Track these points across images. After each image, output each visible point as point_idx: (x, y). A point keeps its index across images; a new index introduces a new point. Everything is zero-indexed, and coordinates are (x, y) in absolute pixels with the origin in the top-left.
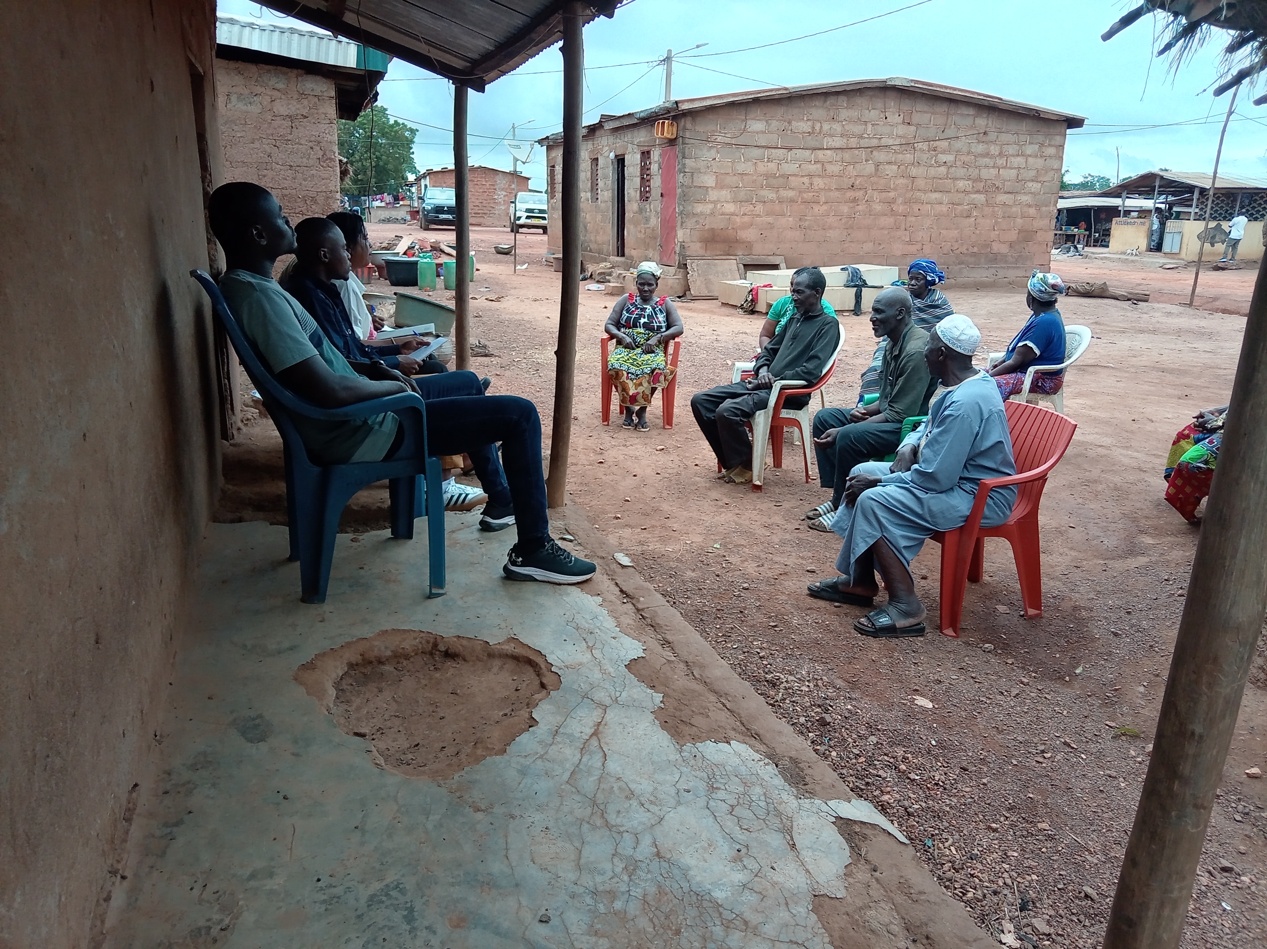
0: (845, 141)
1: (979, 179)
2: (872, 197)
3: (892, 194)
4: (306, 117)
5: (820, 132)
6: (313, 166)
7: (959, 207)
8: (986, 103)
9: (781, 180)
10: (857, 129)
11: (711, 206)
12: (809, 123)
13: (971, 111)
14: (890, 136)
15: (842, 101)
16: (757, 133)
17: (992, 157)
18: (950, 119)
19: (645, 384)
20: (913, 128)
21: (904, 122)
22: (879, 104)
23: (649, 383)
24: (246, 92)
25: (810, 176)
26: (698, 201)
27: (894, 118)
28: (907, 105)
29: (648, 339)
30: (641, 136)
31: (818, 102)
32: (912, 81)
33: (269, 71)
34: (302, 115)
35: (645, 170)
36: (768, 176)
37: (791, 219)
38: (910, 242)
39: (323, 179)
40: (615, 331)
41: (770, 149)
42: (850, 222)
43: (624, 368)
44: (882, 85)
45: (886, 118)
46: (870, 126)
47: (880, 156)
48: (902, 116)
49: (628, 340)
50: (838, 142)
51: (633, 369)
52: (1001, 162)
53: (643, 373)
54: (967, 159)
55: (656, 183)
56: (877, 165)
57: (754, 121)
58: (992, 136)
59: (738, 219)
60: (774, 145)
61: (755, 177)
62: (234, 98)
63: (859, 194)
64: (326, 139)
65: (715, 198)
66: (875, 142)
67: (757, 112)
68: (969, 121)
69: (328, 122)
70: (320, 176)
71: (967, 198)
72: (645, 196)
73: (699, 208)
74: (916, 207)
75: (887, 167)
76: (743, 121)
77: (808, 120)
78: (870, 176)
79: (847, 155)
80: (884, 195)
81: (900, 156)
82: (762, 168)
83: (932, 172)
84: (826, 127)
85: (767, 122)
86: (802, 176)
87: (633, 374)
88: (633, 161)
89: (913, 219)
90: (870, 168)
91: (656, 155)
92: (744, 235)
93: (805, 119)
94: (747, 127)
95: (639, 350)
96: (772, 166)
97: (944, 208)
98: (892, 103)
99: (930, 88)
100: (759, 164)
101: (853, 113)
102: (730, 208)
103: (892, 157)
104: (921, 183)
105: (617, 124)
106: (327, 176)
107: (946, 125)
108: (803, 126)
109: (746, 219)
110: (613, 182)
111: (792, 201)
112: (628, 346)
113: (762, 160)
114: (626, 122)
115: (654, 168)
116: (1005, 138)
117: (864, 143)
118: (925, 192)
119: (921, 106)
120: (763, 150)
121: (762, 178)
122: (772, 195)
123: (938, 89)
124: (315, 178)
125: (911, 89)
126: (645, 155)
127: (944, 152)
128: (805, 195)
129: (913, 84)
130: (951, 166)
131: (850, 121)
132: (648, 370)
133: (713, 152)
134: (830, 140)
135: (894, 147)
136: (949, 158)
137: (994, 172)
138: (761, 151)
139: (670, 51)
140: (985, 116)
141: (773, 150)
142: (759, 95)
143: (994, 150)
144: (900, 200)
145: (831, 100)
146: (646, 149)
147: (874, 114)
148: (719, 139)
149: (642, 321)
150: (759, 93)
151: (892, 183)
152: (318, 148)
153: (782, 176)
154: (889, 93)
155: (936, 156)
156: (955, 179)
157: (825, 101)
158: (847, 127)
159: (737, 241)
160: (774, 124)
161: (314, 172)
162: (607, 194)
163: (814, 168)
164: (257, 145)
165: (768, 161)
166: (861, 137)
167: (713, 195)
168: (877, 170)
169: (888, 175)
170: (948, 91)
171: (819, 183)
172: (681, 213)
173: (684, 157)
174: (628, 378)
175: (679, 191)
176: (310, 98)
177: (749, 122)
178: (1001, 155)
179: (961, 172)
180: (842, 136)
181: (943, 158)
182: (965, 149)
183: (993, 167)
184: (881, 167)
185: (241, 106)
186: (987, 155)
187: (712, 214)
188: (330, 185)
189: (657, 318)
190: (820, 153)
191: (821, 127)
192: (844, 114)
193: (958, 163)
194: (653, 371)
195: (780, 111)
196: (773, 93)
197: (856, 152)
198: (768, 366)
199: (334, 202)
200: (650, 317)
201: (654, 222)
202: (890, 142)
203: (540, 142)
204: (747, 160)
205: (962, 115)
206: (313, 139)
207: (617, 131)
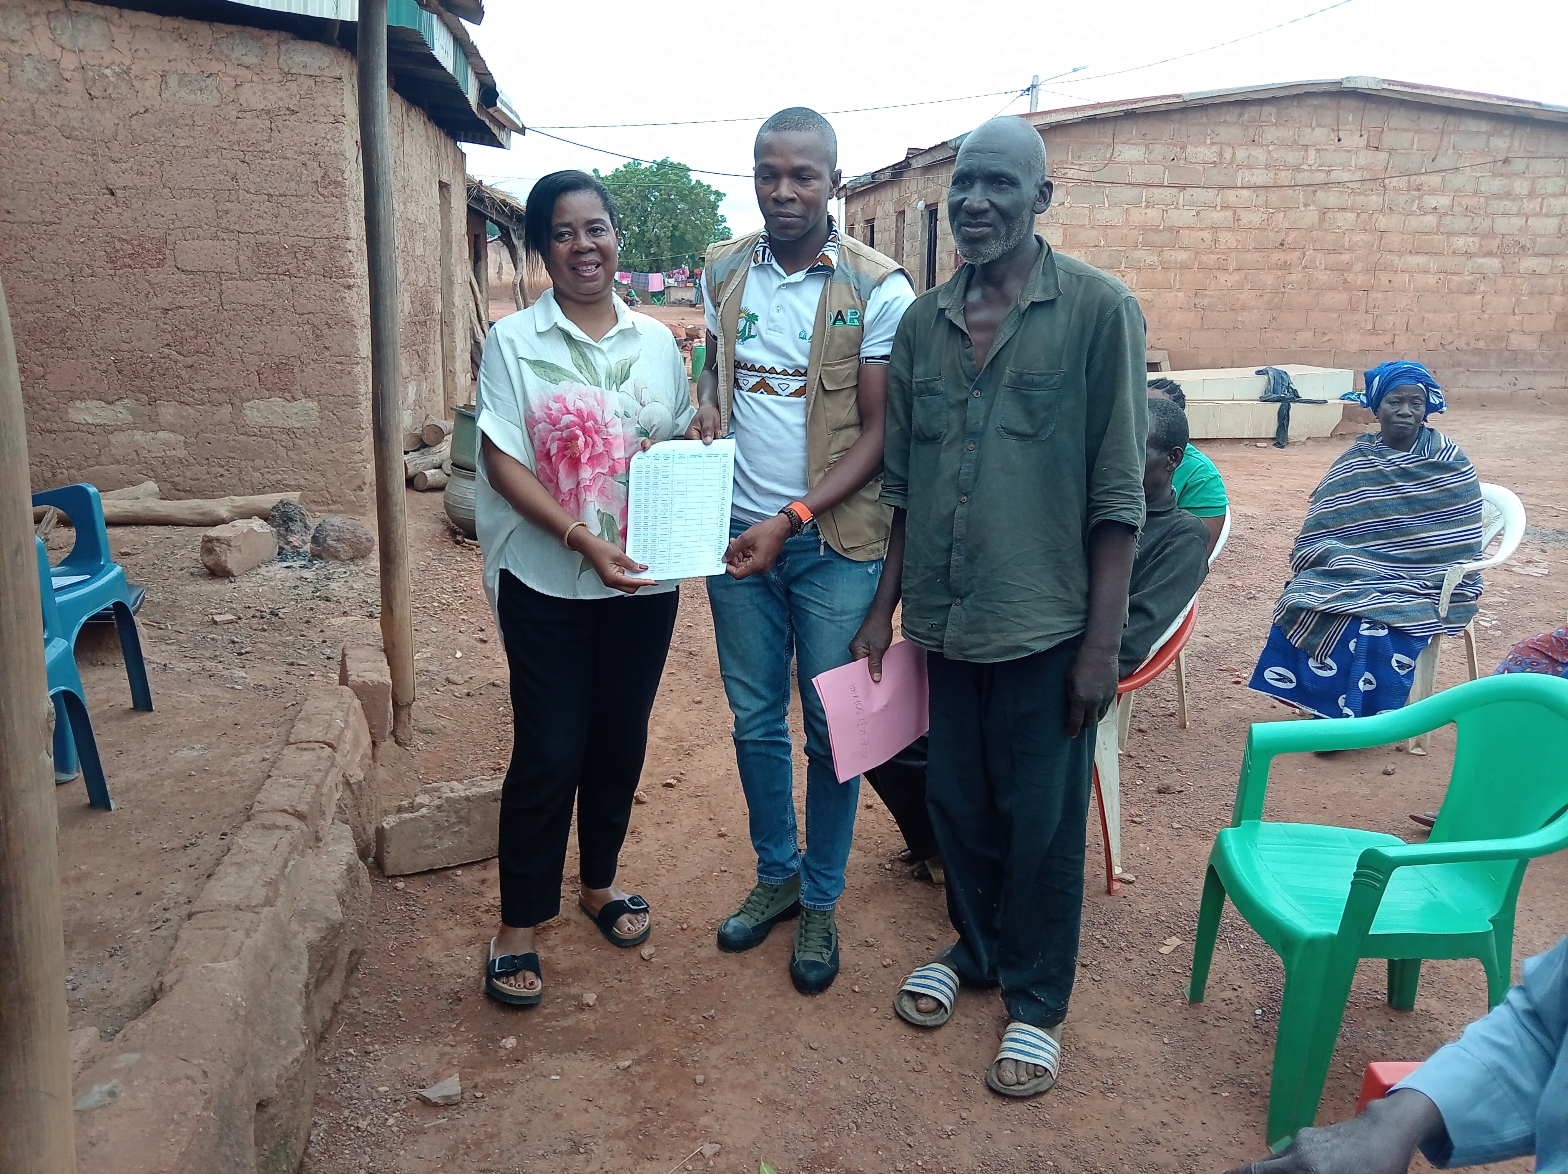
0: (1272, 175)
1: (1491, 234)
2: (1313, 261)
3: (1346, 257)
4: (294, 112)
5: (1231, 163)
6: (307, 194)
7: (1456, 278)
8: (1511, 112)
9: (1167, 236)
10: (1293, 157)
12: (1215, 148)
13: (1484, 126)
14: (1345, 167)
15: (1269, 110)
16: (1131, 163)
17: (1516, 198)
18: (1445, 139)
20: (1383, 156)
21: (1368, 146)
22: (1329, 118)
24: (194, 70)
25: (1214, 229)
27: (1353, 140)
28: (1374, 117)
31: (1230, 115)
32: (1384, 81)
33: (230, 35)
34: (288, 109)
36: (1145, 229)
37: (1180, 294)
38: (1374, 332)
39: (324, 217)
41: (1150, 189)
42: (1276, 300)
44: (1333, 89)
45: (1339, 140)
46: (1312, 153)
47: (1331, 198)
48: (1365, 137)
50: (1260, 177)
52: (1530, 206)
54: (1472, 202)
56: (1323, 212)
57: (1126, 147)
58: (1518, 165)
60: (1157, 181)
61: (1125, 231)
62: (173, 81)
63: (1293, 257)
64: (327, 149)
66: (1320, 177)
67: (1132, 130)
68: (1479, 143)
69: (332, 119)
70: (319, 212)
71: (1470, 263)
74: (1384, 278)
75: (1339, 215)
76: (1109, 145)
77: (1213, 144)
78: (1310, 229)
79: (1274, 197)
80: (1332, 258)
81: (1361, 199)
82: (1137, 216)
83: (1414, 223)
84: (1241, 154)
85: (1147, 146)
86: (1202, 229)
89: (1380, 296)
90: (1311, 216)
93: (1208, 142)
94: (1116, 155)
96: (1153, 214)
97: (1431, 280)
98: (1350, 114)
99: (1414, 91)
100: (1133, 210)
101: (1286, 133)
103: (1346, 200)
104: (1394, 240)
105: (927, 160)
106: (329, 211)
107: (1439, 149)
108: (1204, 153)
110: (922, 244)
111: (1184, 267)
113: (1136, 204)
114: (939, 156)
116: (1540, 166)
117: (1303, 178)
118: (1400, 254)
119: (1398, 119)
120: (1140, 189)
121: (1136, 232)
122: (1152, 258)
123: (1428, 92)
124: (311, 216)
125: (1383, 94)
127: (1433, 192)
128: (1205, 258)
129: (1386, 86)
130: (1445, 214)
131: (1281, 144)
134: (1247, 173)
135: (1351, 185)
136: (1443, 201)
137: (1518, 222)
138: (1135, 191)
139: (1036, 77)
140: (1507, 132)
141: (1156, 190)
142: (1135, 106)
143: (1521, 187)
144: (1358, 267)
145: (1251, 112)
147: (1320, 134)
148: (1071, 174)
150: (1135, 103)
151: (1347, 239)
152: (316, 164)
153: (1170, 229)
154: (1346, 102)
155: (1420, 198)
156: (1450, 234)
157: (1240, 115)
158: (1275, 155)
160: (1159, 150)
161: (308, 205)
162: (914, 261)
163: (1218, 216)
164: (213, 159)
165: (1147, 207)
166: (1297, 169)
168: (1322, 219)
169: (1339, 227)
170: (1446, 95)
171: (1227, 239)
176: (302, 79)
177: (1118, 148)
178: (1532, 194)
179: (1461, 223)
180: (1267, 167)
181: (1431, 201)
182: (1470, 187)
183: (1517, 215)
184: (1329, 215)
185: (184, 93)
186: (1508, 195)
188: (335, 227)
190: (1231, 196)
191: (1234, 154)
192: (1271, 134)
193: (1457, 209)
195: (1168, 129)
196: (1158, 102)
197: (1290, 192)
199: (342, 256)
202: (1346, 177)
204: (1114, 205)
205: (1468, 133)
206: (305, 149)
207: (927, 169)
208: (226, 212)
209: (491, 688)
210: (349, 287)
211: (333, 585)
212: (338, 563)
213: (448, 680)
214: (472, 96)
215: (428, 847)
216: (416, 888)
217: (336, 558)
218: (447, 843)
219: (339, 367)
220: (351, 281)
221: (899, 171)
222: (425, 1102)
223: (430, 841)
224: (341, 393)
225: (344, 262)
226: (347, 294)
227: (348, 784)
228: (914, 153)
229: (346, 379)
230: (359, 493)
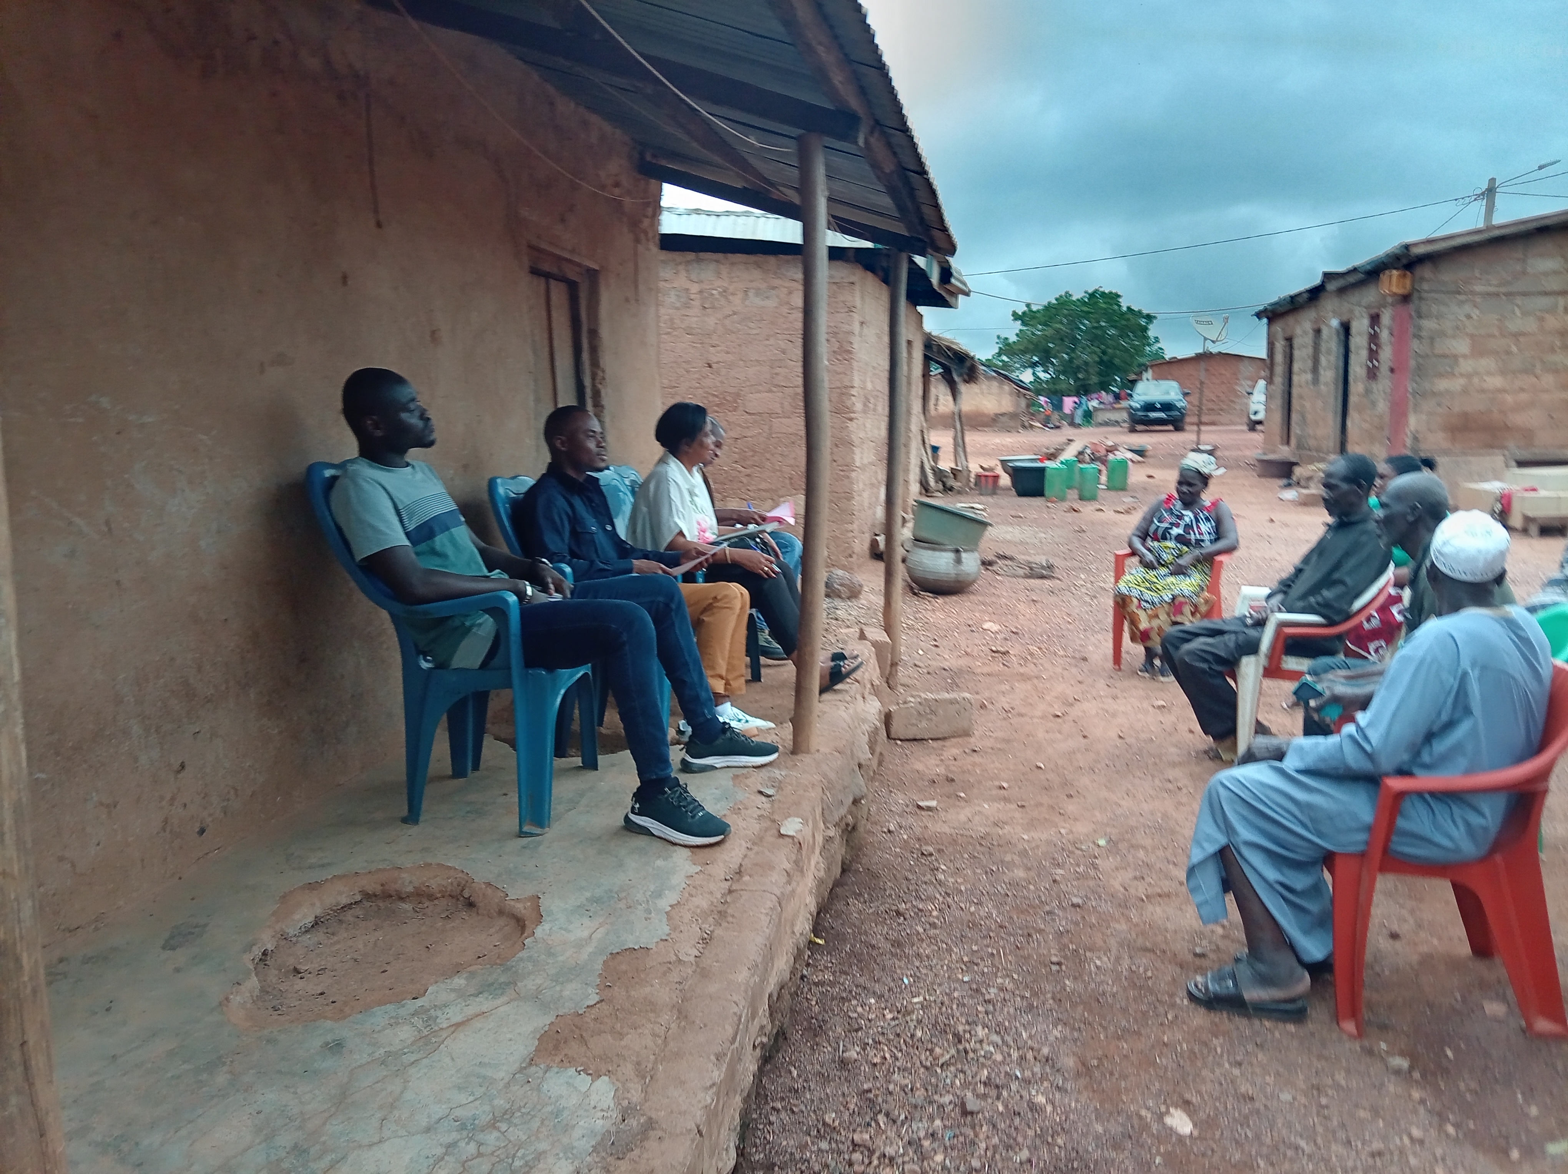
11: (1462, 381)
16: (1546, 274)
19: (1163, 617)
23: (1168, 615)
24: (763, 286)
26: (1441, 375)
29: (1180, 556)
30: (1370, 295)
33: (787, 261)
35: (1374, 338)
39: (837, 373)
40: (1138, 544)
43: (1135, 593)
49: (1149, 557)
51: (1148, 595)
53: (1162, 601)
55: (1386, 354)
57: (1540, 259)
59: (1509, 398)
61: (1541, 337)
62: (751, 294)
64: (843, 329)
65: (1470, 369)
70: (835, 371)
72: (1372, 374)
73: (1442, 385)
76: (1518, 258)
82: (1554, 323)
85: (1565, 258)
87: (1147, 602)
88: (1360, 326)
91: (1386, 318)
92: (1518, 419)
94: (1528, 268)
95: (1163, 571)
100: (1549, 317)
102: (1496, 382)
105: (1340, 283)
106: (840, 369)
109: (1523, 396)
110: (1337, 358)
112: (1149, 566)
113: (1553, 312)
114: (1351, 279)
115: (1384, 335)
120: (1556, 297)
126: (1375, 319)
132: (1167, 597)
133: (1467, 308)
138: (1551, 299)
139: (1493, 180)
146: (1375, 311)
148: (1478, 288)
149: (1175, 531)
152: (835, 340)
159: (1507, 428)
162: (1329, 375)
167: (1466, 366)
172: (1415, 393)
173: (1420, 316)
174: (1139, 606)
175: (1412, 363)
177: (1530, 261)
185: (757, 301)
187: (1465, 391)
188: (845, 380)
189: (1198, 527)
194: (1174, 598)
198: (1285, 593)
200: (1188, 527)
201: (1382, 406)
203: (1259, 315)
204: (1525, 314)
207: (1342, 291)
208: (777, 374)
209: (943, 671)
210: (851, 420)
211: (838, 612)
212: (840, 600)
213: (916, 665)
214: (935, 279)
215: (913, 725)
216: (906, 745)
217: (840, 597)
218: (924, 724)
219: (842, 473)
220: (852, 415)
221: (1315, 294)
222: (919, 807)
223: (914, 722)
224: (842, 491)
225: (849, 403)
226: (849, 424)
227: (872, 685)
228: (1328, 276)
229: (846, 481)
230: (850, 559)
